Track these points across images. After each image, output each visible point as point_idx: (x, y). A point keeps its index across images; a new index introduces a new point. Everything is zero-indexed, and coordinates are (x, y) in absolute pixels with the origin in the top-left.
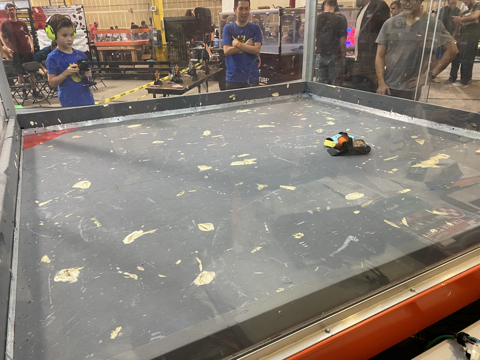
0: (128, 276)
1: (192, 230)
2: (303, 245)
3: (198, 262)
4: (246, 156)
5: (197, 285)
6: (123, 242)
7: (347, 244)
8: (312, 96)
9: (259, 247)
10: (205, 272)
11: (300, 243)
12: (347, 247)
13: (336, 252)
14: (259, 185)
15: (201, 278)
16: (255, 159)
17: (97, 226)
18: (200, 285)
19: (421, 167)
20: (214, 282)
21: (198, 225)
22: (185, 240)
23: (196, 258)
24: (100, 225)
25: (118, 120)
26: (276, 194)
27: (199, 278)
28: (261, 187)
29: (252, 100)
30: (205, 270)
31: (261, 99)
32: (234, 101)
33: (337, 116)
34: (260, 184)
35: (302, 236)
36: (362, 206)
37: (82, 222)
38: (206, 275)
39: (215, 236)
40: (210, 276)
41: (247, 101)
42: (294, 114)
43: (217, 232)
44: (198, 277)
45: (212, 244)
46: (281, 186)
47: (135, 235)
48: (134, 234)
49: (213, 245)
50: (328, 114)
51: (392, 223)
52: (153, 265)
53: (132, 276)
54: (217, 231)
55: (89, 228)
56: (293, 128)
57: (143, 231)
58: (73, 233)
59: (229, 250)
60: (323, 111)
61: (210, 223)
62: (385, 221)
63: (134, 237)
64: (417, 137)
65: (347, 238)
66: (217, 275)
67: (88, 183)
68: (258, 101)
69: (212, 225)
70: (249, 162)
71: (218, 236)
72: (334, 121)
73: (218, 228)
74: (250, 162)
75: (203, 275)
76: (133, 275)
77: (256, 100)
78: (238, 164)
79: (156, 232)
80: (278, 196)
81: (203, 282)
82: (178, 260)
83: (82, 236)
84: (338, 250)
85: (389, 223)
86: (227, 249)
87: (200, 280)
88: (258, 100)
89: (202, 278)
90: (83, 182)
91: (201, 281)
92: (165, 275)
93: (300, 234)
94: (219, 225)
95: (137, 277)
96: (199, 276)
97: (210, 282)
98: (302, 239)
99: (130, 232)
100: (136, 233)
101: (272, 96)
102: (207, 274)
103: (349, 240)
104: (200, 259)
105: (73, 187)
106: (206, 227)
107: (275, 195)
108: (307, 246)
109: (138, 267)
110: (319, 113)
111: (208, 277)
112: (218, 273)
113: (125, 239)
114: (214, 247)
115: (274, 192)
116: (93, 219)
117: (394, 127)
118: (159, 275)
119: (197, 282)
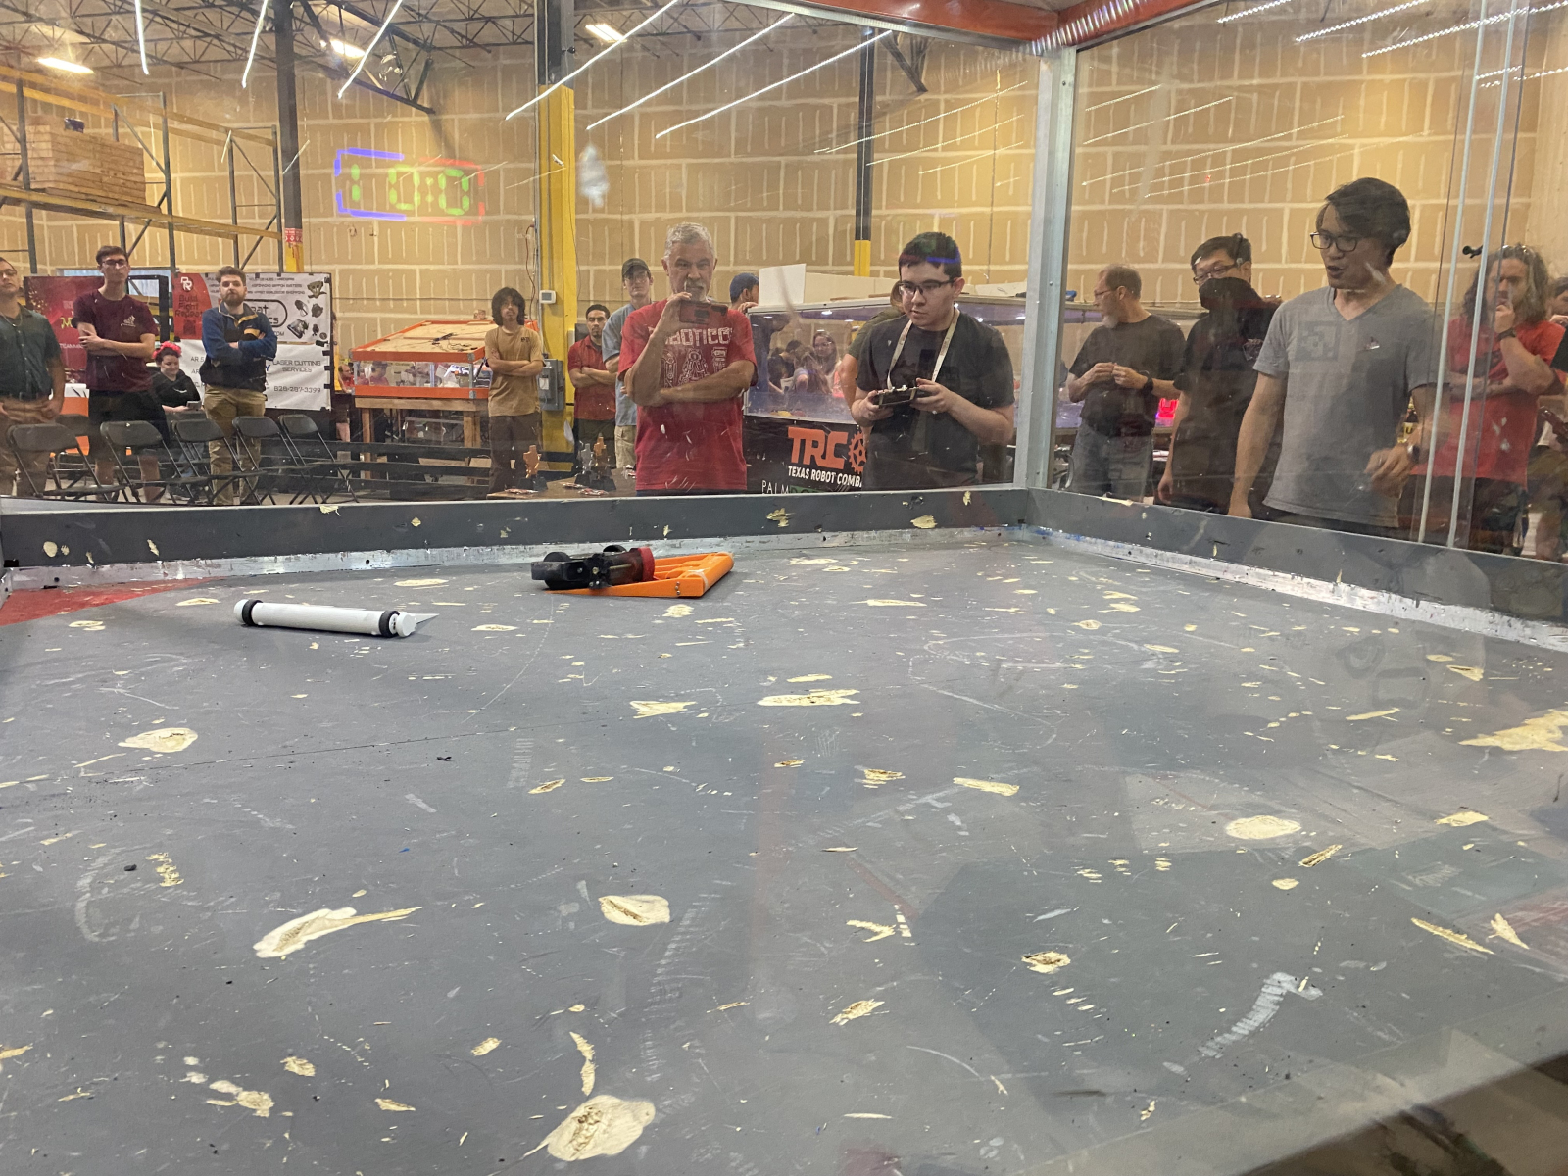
0: (228, 1096)
1: (571, 917)
2: (1073, 1001)
3: (580, 1052)
4: (818, 681)
5: (560, 1161)
6: (256, 951)
7: (1272, 1006)
8: (1048, 534)
9: (870, 1002)
10: (605, 1101)
11: (1056, 993)
12: (1274, 1017)
13: (1228, 1038)
14: (866, 772)
15: (585, 1125)
16: (853, 692)
17: (163, 885)
18: (573, 1159)
19: (1498, 749)
20: (644, 1149)
21: (600, 899)
22: (534, 957)
23: (572, 1034)
24: (178, 879)
25: (368, 562)
26: (939, 805)
27: (575, 1125)
28: (874, 778)
29: (845, 534)
30: (604, 1093)
31: (873, 533)
32: (784, 531)
33: (1144, 590)
34: (874, 767)
35: (1061, 964)
36: (1301, 864)
37: (105, 865)
38: (609, 1116)
39: (673, 946)
40: (629, 1117)
41: (827, 535)
42: (990, 576)
43: (679, 934)
44: (569, 1120)
45: (655, 981)
46: (957, 780)
47: (314, 925)
48: (313, 921)
49: (659, 983)
50: (1112, 585)
51: (1449, 931)
52: (363, 1053)
53: (246, 1098)
54: (682, 930)
55: (126, 890)
56: (989, 614)
57: (353, 912)
58: (44, 905)
59: (729, 1006)
60: (1093, 574)
61: (654, 894)
62: (1416, 922)
63: (308, 931)
64: (1450, 659)
65: (1269, 981)
66: (662, 1116)
67: (187, 737)
68: (863, 537)
69: (667, 903)
70: (829, 699)
71: (685, 947)
72: (1135, 603)
73: (687, 916)
74: (836, 697)
75: (595, 1111)
76: (254, 1095)
77: (857, 533)
78: (785, 703)
79: (409, 918)
80: (947, 811)
81: (589, 1147)
82: (485, 1039)
83: (81, 918)
84: (1234, 1029)
85: (1436, 933)
86: (722, 1004)
87: (576, 1134)
88: (865, 534)
89: (589, 1129)
90: (166, 732)
91: (581, 1140)
92: (408, 1105)
93: (1052, 955)
94: (695, 907)
95: (272, 1104)
96: (574, 1115)
97: (625, 1145)
98: (1062, 977)
99: (300, 911)
100: (324, 918)
101: (912, 526)
102: (615, 1107)
103: (1279, 991)
104: (589, 1039)
105: (121, 744)
106: (635, 911)
107: (936, 808)
108: (1091, 1006)
109: (289, 1060)
110: (1080, 580)
111: (618, 1122)
112: (670, 1106)
113: (265, 937)
114: (663, 992)
115: (929, 799)
116: (155, 857)
117: (1356, 627)
118: (378, 1100)
119: (562, 1144)
